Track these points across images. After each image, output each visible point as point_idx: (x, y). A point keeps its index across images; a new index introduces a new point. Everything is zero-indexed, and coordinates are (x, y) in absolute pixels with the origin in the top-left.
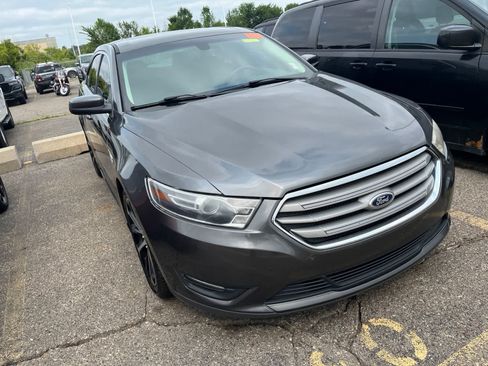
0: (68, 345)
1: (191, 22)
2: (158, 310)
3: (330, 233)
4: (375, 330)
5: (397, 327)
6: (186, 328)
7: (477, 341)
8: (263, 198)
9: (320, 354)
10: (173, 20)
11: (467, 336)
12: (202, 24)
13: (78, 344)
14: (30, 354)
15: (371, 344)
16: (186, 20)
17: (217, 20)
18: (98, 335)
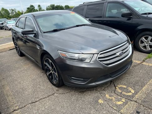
0: (33, 103)
1: (35, 9)
2: (58, 90)
3: (111, 62)
4: (120, 88)
5: (125, 87)
6: (68, 94)
7: (145, 87)
8: (94, 54)
9: (108, 95)
10: (28, 8)
11: (142, 87)
12: (38, 10)
13: (36, 102)
14: (21, 107)
15: (120, 91)
16: (33, 9)
17: (43, 9)
18: (41, 99)
